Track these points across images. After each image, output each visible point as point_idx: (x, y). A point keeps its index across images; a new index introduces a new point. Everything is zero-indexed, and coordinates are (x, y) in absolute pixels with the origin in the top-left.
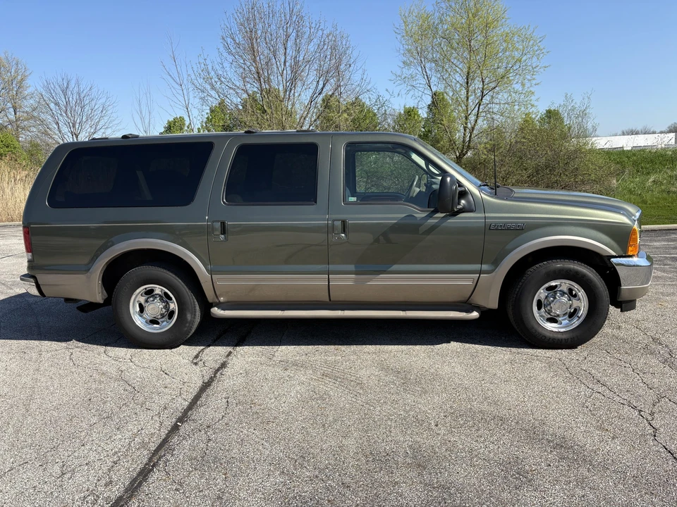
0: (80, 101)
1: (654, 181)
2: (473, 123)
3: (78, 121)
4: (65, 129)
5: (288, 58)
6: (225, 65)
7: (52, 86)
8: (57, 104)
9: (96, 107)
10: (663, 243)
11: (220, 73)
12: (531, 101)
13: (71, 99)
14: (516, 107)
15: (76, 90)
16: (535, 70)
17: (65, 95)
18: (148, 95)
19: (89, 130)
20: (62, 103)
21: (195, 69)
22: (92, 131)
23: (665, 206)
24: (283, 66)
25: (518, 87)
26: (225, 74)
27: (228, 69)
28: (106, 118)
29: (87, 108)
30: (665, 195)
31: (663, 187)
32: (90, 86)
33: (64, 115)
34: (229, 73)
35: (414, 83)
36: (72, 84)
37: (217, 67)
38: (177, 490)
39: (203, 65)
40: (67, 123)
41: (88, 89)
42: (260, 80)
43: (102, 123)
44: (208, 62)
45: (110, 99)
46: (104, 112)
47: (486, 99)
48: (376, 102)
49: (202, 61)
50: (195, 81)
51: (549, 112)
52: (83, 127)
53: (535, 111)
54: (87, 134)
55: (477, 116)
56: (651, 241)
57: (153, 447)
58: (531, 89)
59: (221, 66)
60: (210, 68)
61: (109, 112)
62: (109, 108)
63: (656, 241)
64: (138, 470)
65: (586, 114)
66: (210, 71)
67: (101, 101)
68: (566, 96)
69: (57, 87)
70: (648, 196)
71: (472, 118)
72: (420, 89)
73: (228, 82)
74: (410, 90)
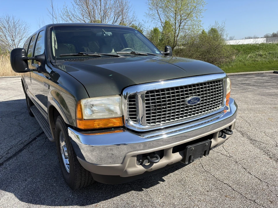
0: (14, 26)
1: (250, 57)
2: (178, 33)
3: (14, 35)
4: (9, 38)
5: (102, 6)
6: (75, 10)
7: (2, 20)
8: (5, 27)
9: (22, 29)
10: (242, 79)
11: (74, 13)
12: (200, 24)
13: (10, 25)
14: (195, 27)
15: (12, 21)
16: (201, 11)
17: (8, 23)
18: (43, 23)
19: (19, 38)
20: (7, 26)
21: (62, 11)
22: (20, 39)
23: (253, 66)
24: (100, 10)
25: (195, 18)
26: (76, 14)
27: (77, 12)
28: (26, 33)
29: (18, 29)
30: (253, 62)
31: (253, 59)
32: (18, 19)
33: (8, 32)
34: (77, 13)
35: (154, 17)
36: (11, 18)
37: (72, 10)
38: (31, 154)
39: (65, 10)
40: (9, 36)
41: (18, 21)
42: (90, 16)
43: (24, 35)
44: (68, 8)
45: (28, 25)
46: (25, 30)
47: (183, 24)
48: (139, 25)
49: (65, 8)
50: (63, 17)
51: (212, 29)
52: (16, 37)
53: (202, 29)
54: (18, 40)
55: (179, 31)
56: (238, 78)
57: (25, 144)
58: (200, 19)
59: (74, 10)
60: (69, 11)
61: (27, 31)
62: (28, 28)
63: (240, 78)
64: (19, 150)
65: (223, 30)
66: (69, 12)
67: (23, 26)
68: (216, 22)
69: (4, 20)
70: (247, 63)
71: (177, 31)
72: (157, 20)
73: (77, 17)
74: (152, 20)
